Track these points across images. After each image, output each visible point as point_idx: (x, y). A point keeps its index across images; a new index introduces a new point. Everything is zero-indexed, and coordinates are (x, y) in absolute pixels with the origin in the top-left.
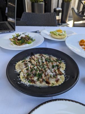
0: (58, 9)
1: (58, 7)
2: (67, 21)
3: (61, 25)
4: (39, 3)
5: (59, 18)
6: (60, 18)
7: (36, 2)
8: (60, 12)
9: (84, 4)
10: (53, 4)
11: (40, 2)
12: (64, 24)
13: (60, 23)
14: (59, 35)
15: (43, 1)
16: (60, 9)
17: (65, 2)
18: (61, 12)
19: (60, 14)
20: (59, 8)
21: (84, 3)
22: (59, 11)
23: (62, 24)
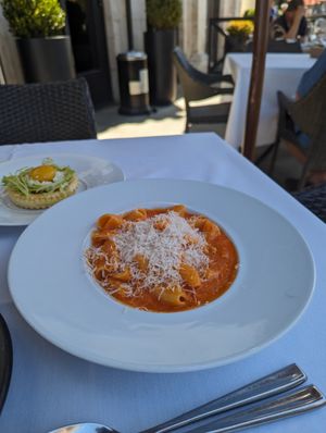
0: (131, 57)
1: (131, 47)
2: (174, 98)
3: (152, 115)
4: (47, 38)
5: (142, 87)
6: (146, 90)
7: (33, 37)
8: (142, 67)
9: (227, 33)
10: (113, 38)
11: (50, 35)
12: (162, 111)
13: (149, 108)
14: (34, 193)
15: (67, 30)
16: (140, 55)
17: (157, 29)
18: (146, 65)
19: (144, 74)
20: (137, 51)
21: (229, 30)
22: (138, 64)
23: (155, 111)
